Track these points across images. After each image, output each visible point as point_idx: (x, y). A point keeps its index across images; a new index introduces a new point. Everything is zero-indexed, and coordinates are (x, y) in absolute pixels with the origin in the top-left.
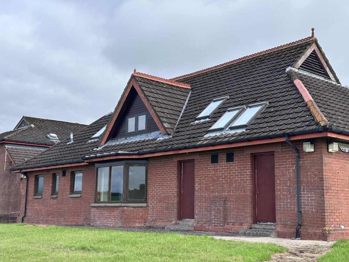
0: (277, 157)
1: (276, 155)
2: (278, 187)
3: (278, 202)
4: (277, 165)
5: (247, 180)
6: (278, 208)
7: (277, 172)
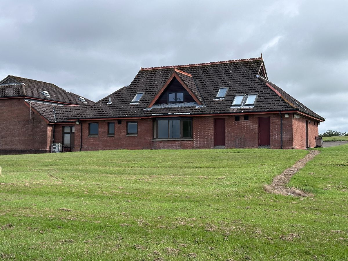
0: (272, 119)
1: (271, 118)
2: (271, 131)
3: (271, 137)
4: (271, 122)
5: (256, 128)
6: (271, 139)
7: (271, 125)
